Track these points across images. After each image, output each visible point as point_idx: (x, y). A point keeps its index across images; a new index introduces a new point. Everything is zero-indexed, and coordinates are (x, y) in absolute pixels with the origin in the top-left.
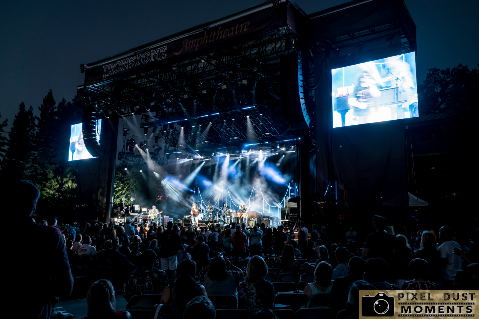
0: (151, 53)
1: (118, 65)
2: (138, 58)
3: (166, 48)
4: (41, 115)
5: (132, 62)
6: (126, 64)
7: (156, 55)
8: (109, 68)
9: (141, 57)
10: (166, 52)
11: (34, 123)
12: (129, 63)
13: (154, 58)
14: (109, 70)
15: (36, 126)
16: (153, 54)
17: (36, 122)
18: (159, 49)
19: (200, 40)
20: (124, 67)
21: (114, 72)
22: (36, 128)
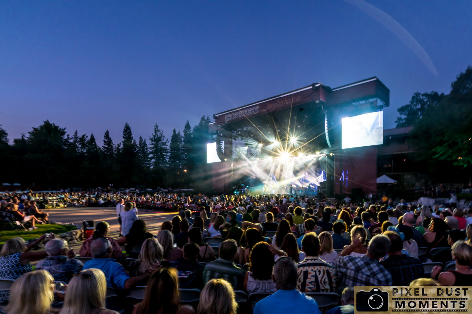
0: (250, 110)
1: (233, 115)
2: (244, 112)
3: (258, 107)
4: (184, 135)
5: (240, 114)
6: (237, 115)
7: (253, 111)
8: (228, 117)
9: (245, 112)
10: (258, 110)
11: (181, 140)
12: (239, 115)
13: (252, 112)
14: (228, 118)
15: (183, 141)
16: (251, 110)
17: (183, 139)
18: (255, 107)
19: (276, 104)
20: (236, 117)
21: (231, 119)
22: (183, 142)
